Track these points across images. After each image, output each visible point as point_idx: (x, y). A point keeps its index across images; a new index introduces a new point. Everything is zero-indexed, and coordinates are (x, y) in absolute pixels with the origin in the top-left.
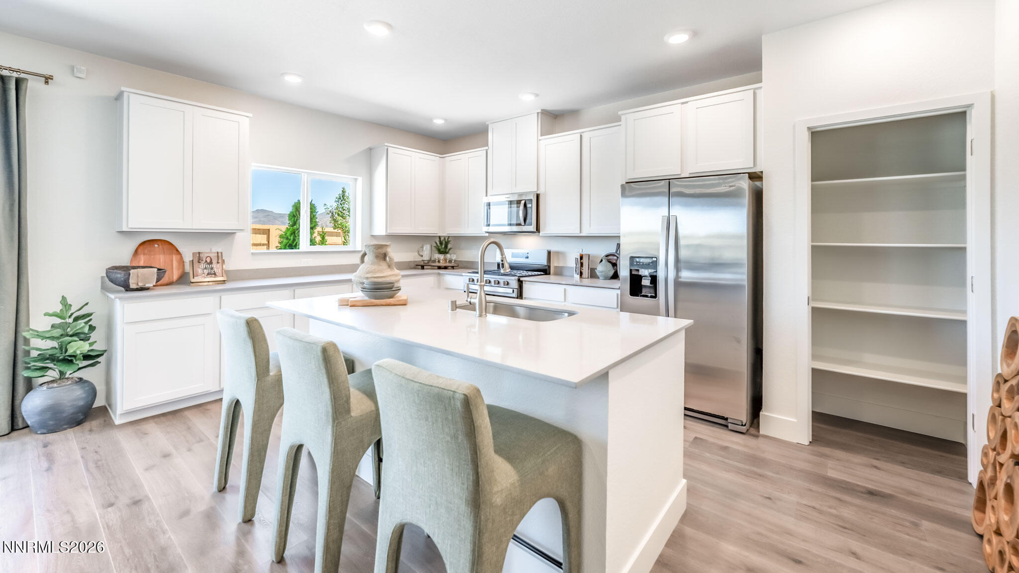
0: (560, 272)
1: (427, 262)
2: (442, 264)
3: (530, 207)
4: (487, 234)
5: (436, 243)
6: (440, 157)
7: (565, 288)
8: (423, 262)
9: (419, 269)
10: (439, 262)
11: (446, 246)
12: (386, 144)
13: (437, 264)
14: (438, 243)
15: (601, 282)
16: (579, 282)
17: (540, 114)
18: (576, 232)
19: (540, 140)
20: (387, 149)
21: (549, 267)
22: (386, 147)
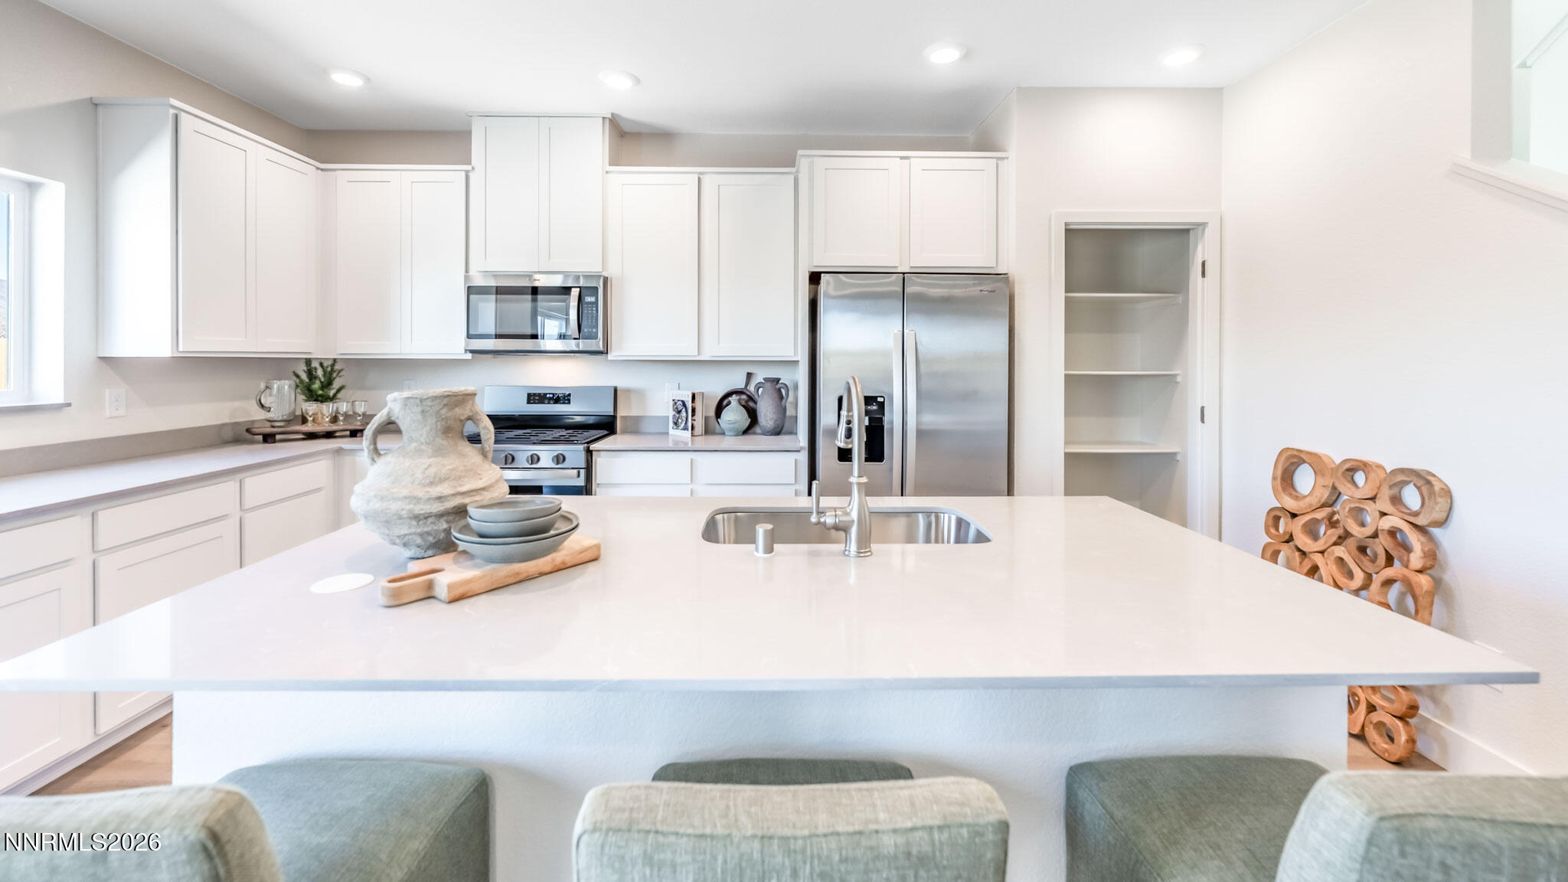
0: (635, 426)
1: (282, 424)
2: (326, 426)
3: (590, 303)
4: (469, 356)
5: (298, 376)
6: (318, 168)
7: (693, 457)
8: (269, 424)
9: (257, 442)
10: (304, 421)
11: (328, 384)
12: (174, 102)
13: (309, 427)
14: (304, 377)
15: (729, 442)
16: (690, 445)
17: (607, 121)
18: (689, 352)
19: (607, 172)
20: (176, 117)
21: (614, 417)
22: (172, 111)
